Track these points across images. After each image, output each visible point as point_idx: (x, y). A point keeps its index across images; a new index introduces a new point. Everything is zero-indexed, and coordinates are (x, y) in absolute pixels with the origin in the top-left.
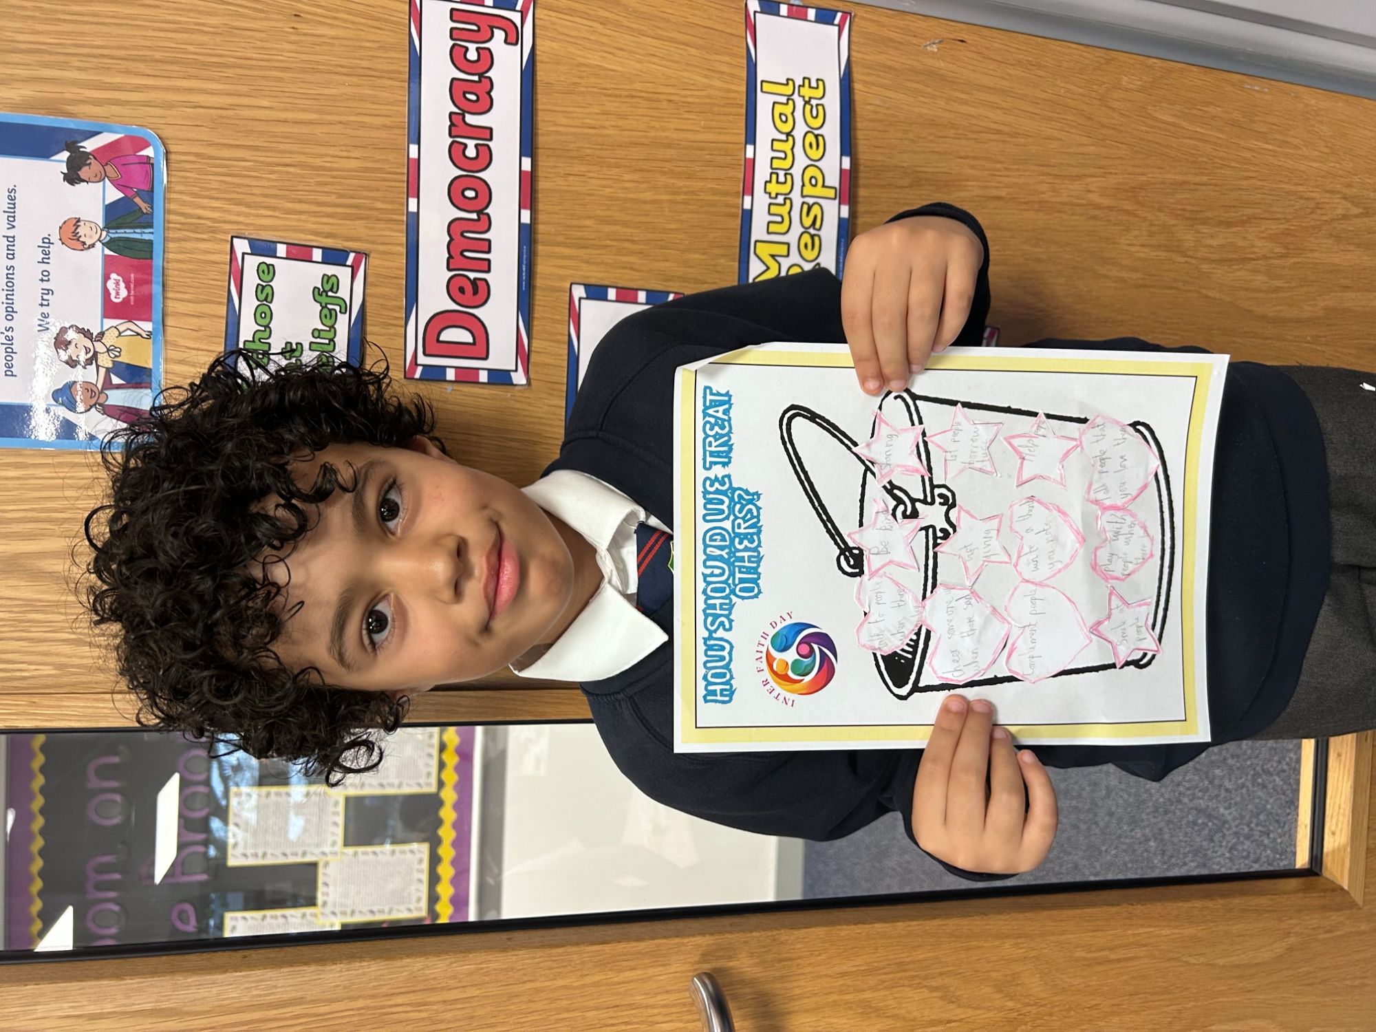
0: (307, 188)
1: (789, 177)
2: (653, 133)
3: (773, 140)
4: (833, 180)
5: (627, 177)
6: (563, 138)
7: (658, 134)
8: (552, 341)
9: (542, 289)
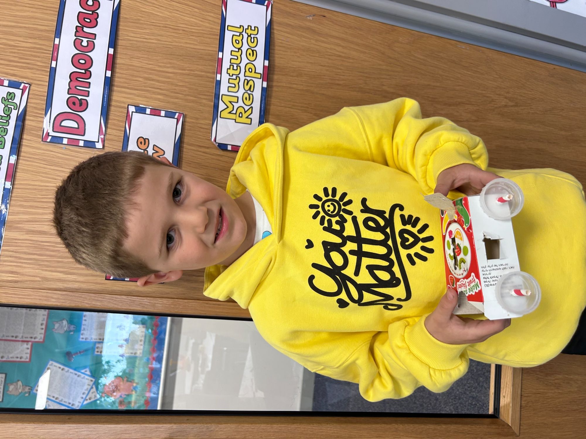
0: (7, 54)
1: (239, 68)
2: (174, 44)
3: (232, 51)
4: (260, 70)
5: (161, 61)
8: (117, 130)
9: (114, 106)
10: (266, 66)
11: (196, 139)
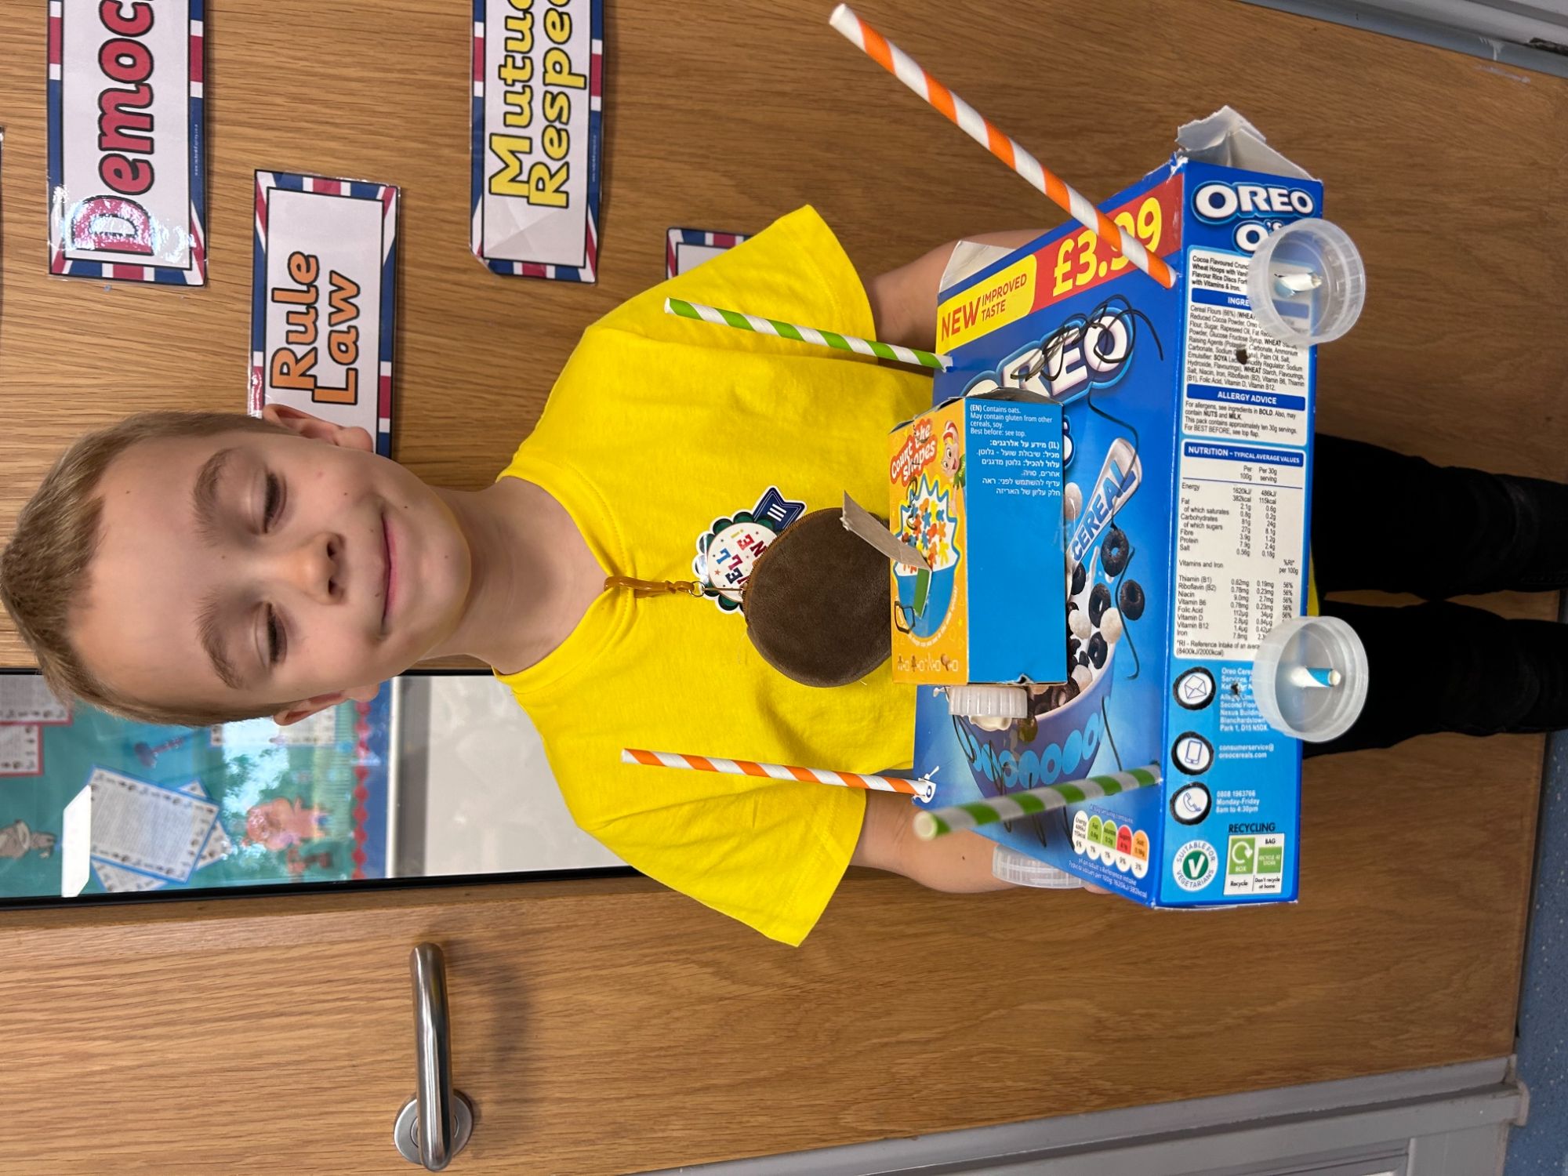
1: (528, 62)
3: (507, 18)
4: (582, 66)
5: (328, 49)
9: (220, 175)
10: (597, 56)
11: (432, 250)
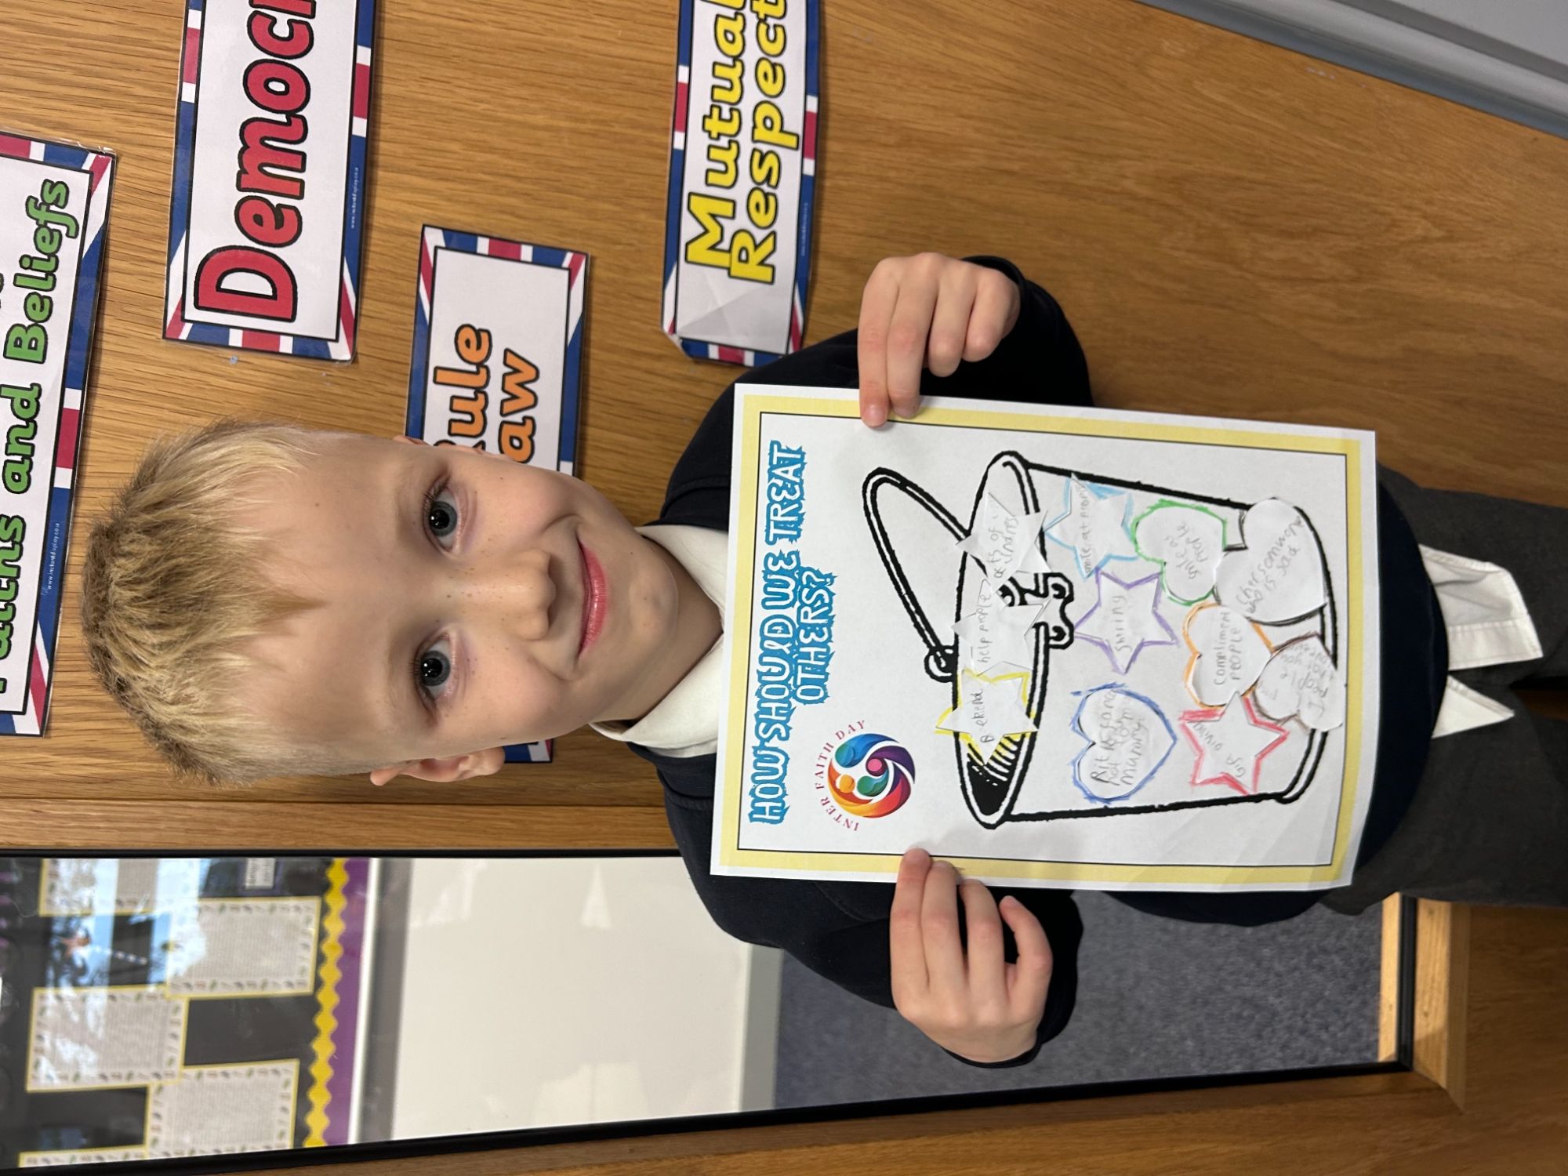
0: (31, 57)
1: (735, 114)
2: (549, 38)
3: (715, 64)
4: (795, 124)
5: (511, 91)
6: (420, 29)
7: (558, 40)
8: (392, 303)
10: (810, 113)
11: (622, 331)
